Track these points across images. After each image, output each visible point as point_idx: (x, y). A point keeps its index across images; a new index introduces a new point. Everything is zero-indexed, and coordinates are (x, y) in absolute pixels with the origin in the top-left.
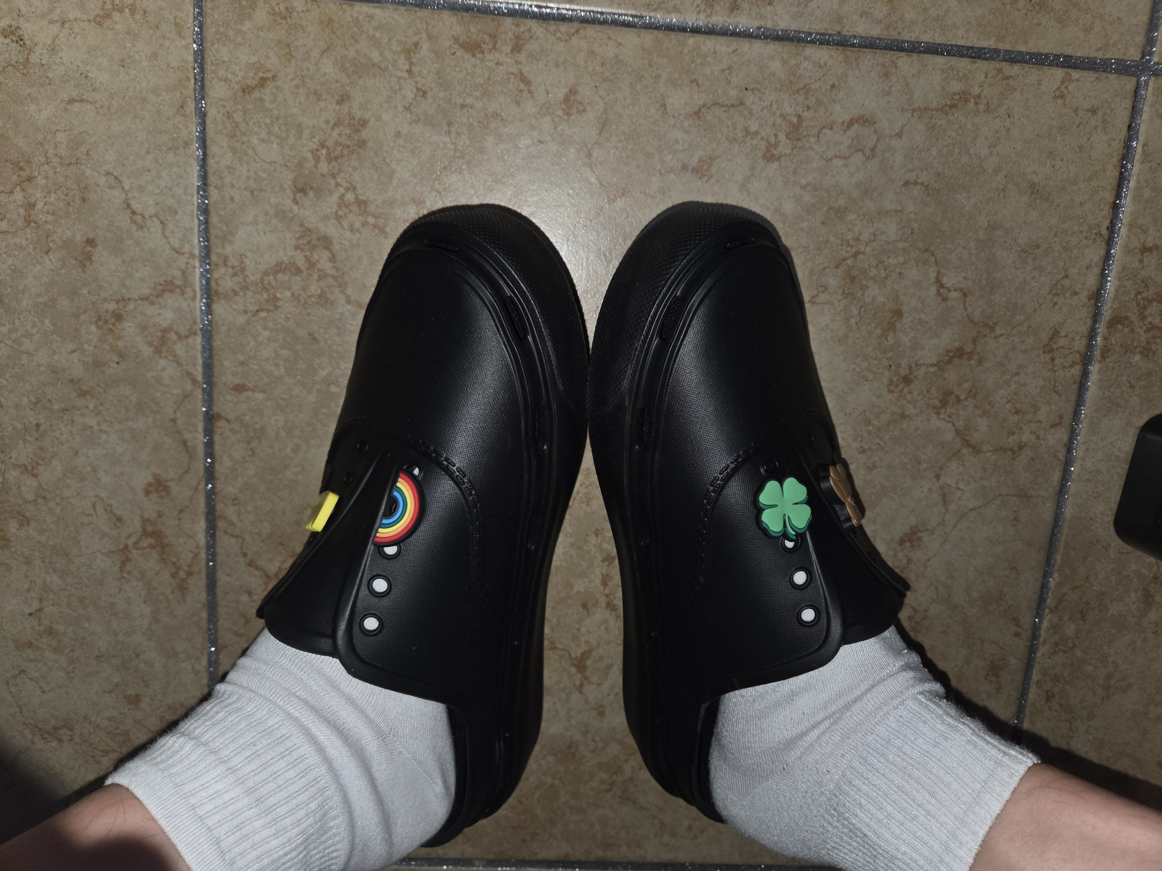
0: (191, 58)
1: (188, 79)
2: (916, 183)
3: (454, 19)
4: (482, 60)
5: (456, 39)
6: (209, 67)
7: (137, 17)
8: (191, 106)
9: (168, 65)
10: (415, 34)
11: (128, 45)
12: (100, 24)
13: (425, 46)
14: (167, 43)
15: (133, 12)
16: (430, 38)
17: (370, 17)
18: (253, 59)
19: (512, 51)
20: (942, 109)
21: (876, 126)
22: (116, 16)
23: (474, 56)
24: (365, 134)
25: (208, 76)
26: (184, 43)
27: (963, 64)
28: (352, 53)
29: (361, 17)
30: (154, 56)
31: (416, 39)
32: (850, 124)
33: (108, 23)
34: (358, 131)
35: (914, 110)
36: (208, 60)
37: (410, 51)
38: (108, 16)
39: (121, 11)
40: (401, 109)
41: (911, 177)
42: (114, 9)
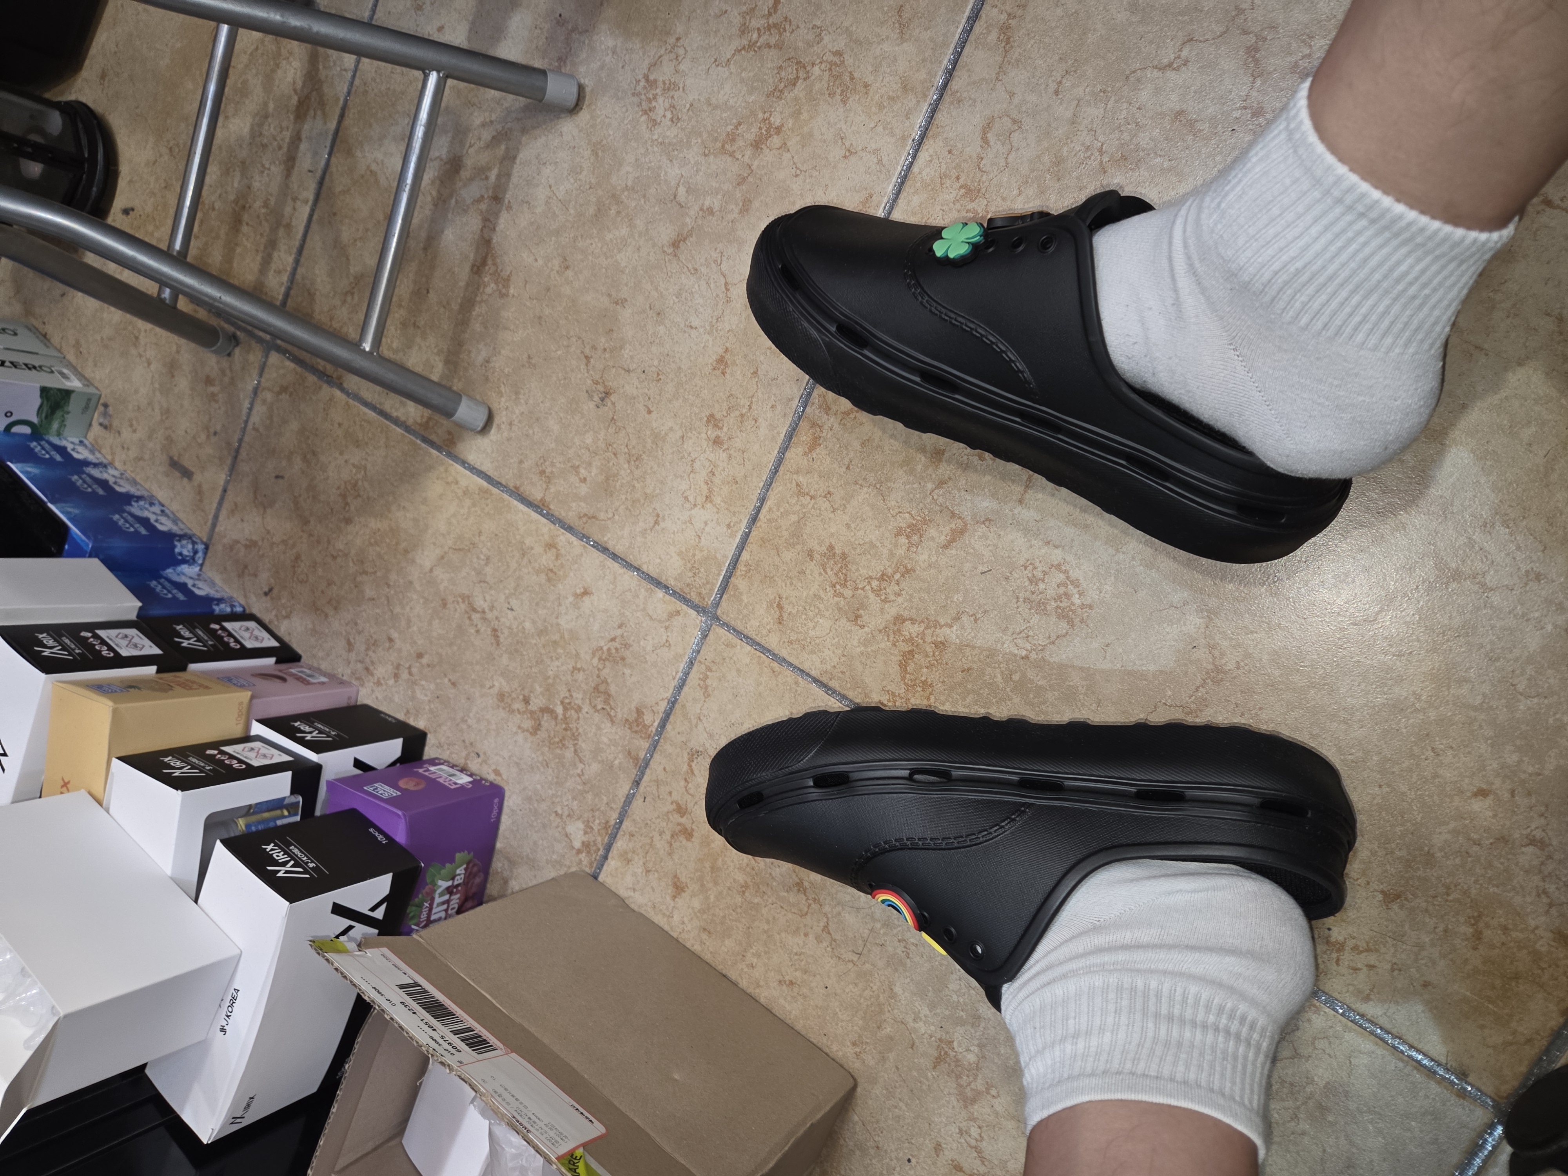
0: (749, 648)
1: (760, 657)
2: (1060, 82)
3: (793, 450)
4: (825, 440)
5: (805, 454)
6: (758, 639)
7: (714, 669)
8: (775, 665)
9: (747, 665)
10: (791, 483)
11: (726, 685)
12: (709, 695)
13: (801, 479)
14: (735, 658)
15: (710, 670)
16: (797, 473)
17: (770, 509)
18: (765, 606)
19: (828, 415)
20: (1006, 51)
21: (996, 115)
22: (708, 682)
23: (820, 445)
24: (838, 551)
25: (763, 642)
26: (739, 647)
27: (978, 28)
28: (785, 534)
29: (768, 517)
30: (738, 671)
31: (795, 484)
32: (985, 140)
33: (710, 689)
34: (834, 554)
35: (997, 78)
36: (754, 637)
37: (800, 491)
38: (706, 687)
39: (707, 677)
40: (832, 515)
41: (1053, 86)
42: (704, 681)
